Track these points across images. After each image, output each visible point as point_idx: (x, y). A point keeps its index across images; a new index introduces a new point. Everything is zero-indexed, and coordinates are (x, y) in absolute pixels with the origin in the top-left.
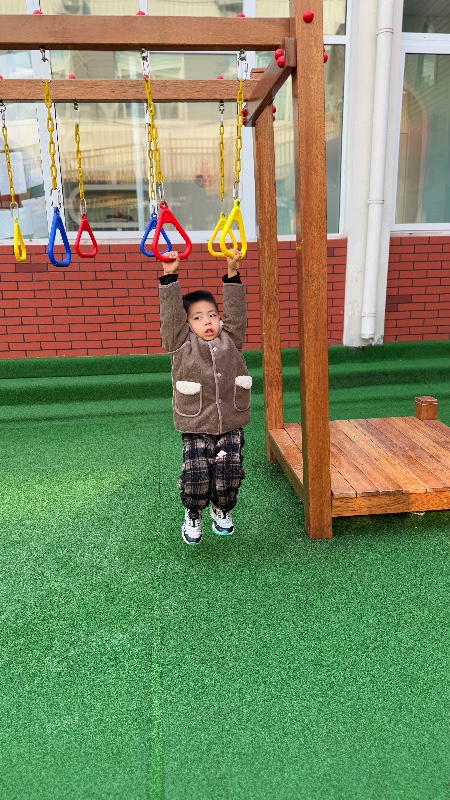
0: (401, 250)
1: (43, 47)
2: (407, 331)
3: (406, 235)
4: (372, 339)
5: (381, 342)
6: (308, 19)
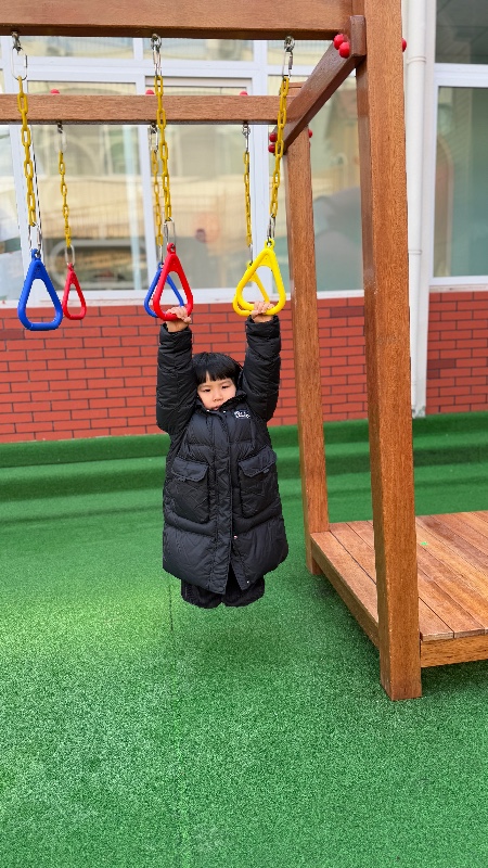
0: (442, 308)
1: (18, 30)
2: (451, 400)
3: (445, 290)
4: (413, 411)
5: (423, 414)
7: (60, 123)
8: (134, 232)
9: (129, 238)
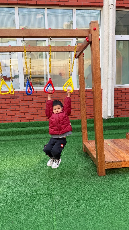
0: (118, 92)
1: (24, 37)
2: (120, 114)
3: (119, 87)
4: (111, 116)
5: (113, 117)
6: (95, 29)
7: (30, 52)
8: (45, 74)
9: (44, 75)
